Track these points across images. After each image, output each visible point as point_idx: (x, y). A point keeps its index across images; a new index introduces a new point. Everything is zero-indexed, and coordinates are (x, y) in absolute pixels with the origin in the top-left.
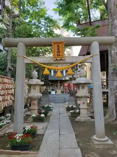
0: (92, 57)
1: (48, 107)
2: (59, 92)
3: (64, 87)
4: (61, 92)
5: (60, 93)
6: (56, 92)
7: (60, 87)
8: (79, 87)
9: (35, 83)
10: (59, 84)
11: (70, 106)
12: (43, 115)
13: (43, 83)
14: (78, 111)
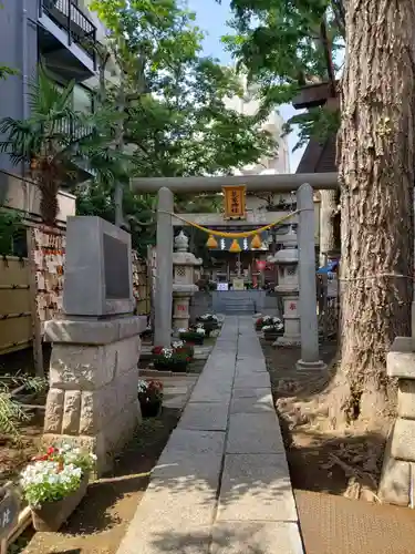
0: (298, 213)
1: (210, 319)
2: (239, 284)
3: (252, 272)
4: (245, 285)
5: (242, 287)
6: (230, 285)
7: (242, 272)
8: (282, 271)
9: (184, 262)
10: (239, 264)
11: (266, 318)
12: (201, 330)
13: (199, 261)
14: (280, 326)
